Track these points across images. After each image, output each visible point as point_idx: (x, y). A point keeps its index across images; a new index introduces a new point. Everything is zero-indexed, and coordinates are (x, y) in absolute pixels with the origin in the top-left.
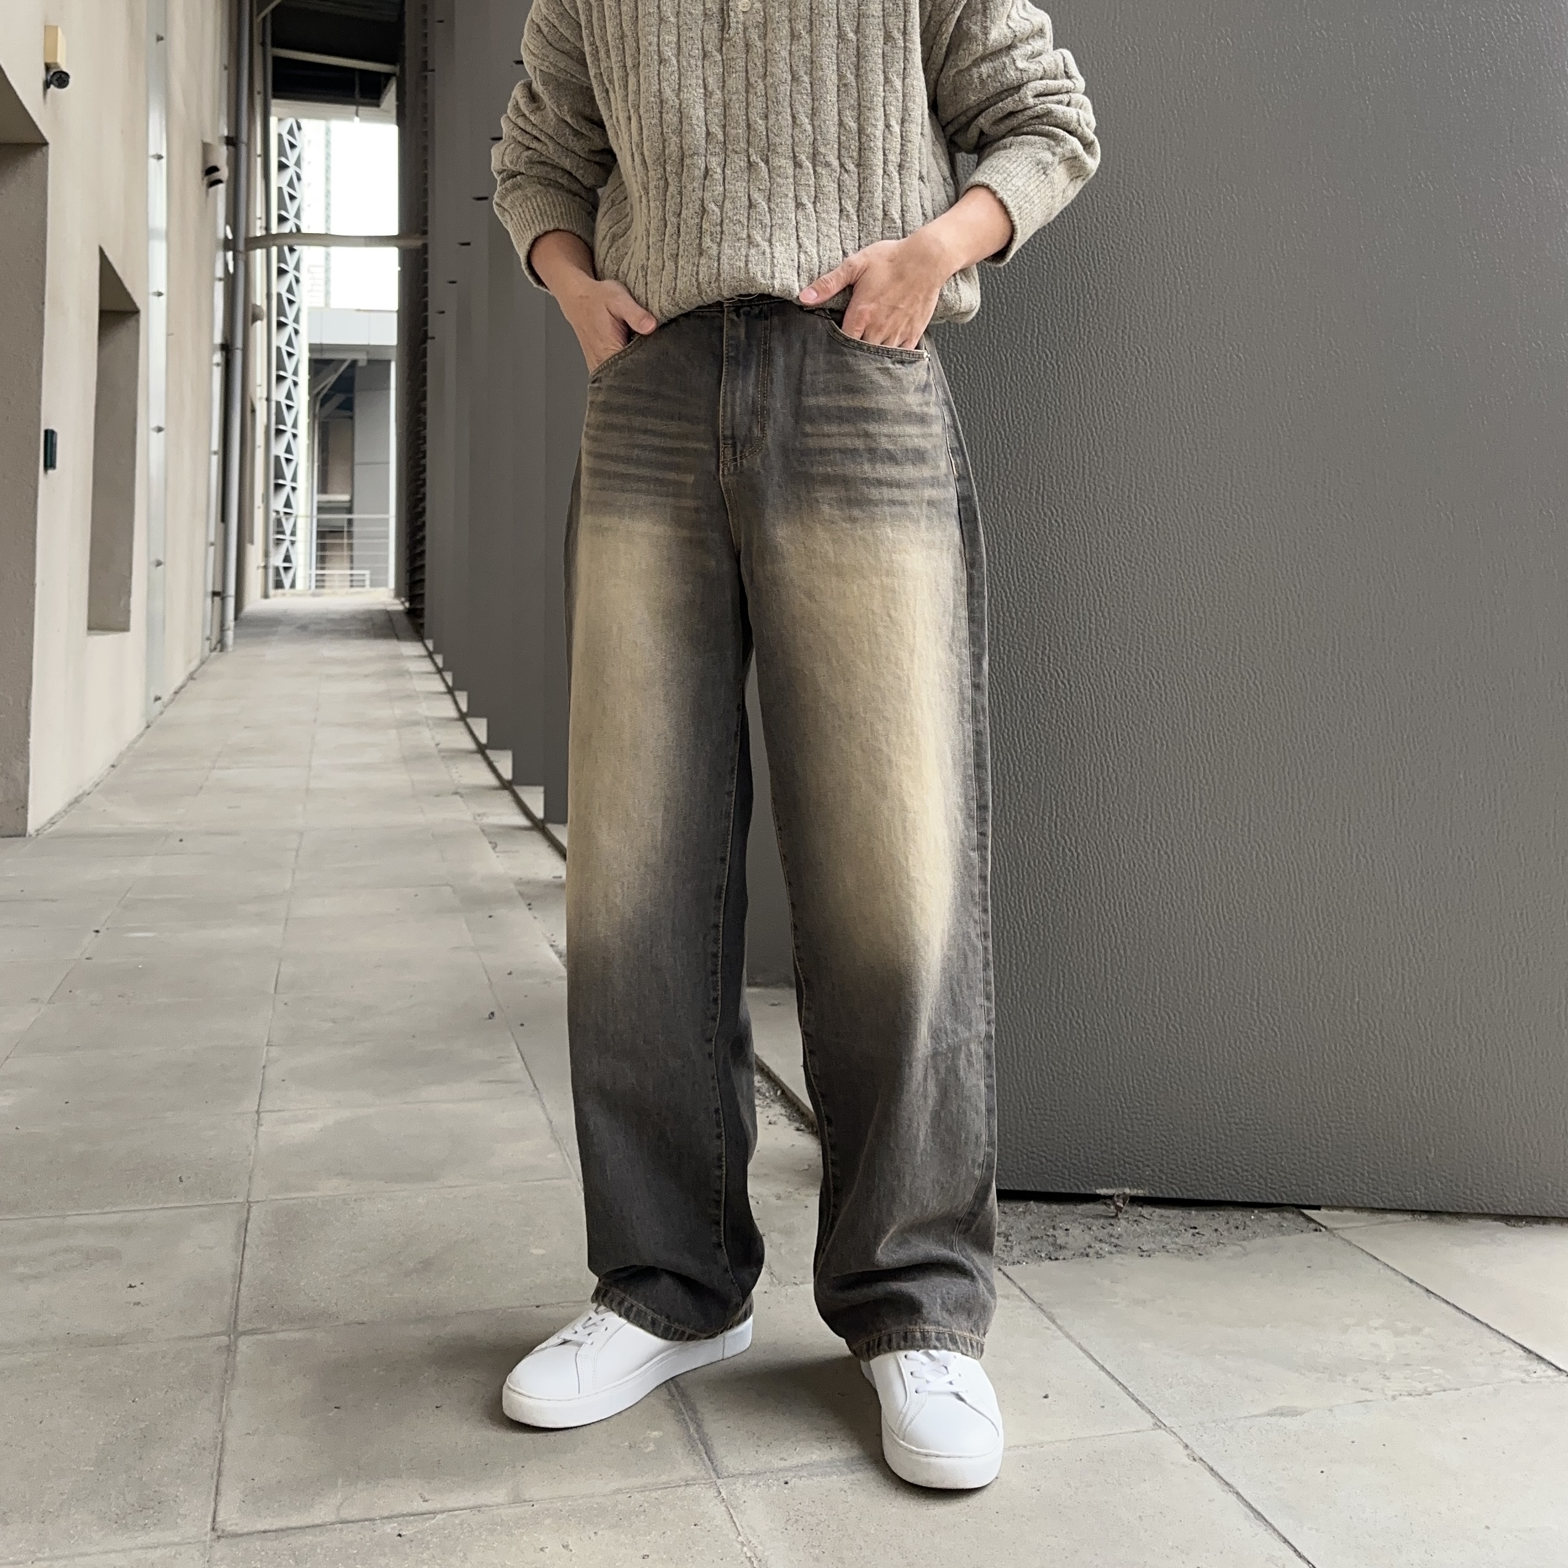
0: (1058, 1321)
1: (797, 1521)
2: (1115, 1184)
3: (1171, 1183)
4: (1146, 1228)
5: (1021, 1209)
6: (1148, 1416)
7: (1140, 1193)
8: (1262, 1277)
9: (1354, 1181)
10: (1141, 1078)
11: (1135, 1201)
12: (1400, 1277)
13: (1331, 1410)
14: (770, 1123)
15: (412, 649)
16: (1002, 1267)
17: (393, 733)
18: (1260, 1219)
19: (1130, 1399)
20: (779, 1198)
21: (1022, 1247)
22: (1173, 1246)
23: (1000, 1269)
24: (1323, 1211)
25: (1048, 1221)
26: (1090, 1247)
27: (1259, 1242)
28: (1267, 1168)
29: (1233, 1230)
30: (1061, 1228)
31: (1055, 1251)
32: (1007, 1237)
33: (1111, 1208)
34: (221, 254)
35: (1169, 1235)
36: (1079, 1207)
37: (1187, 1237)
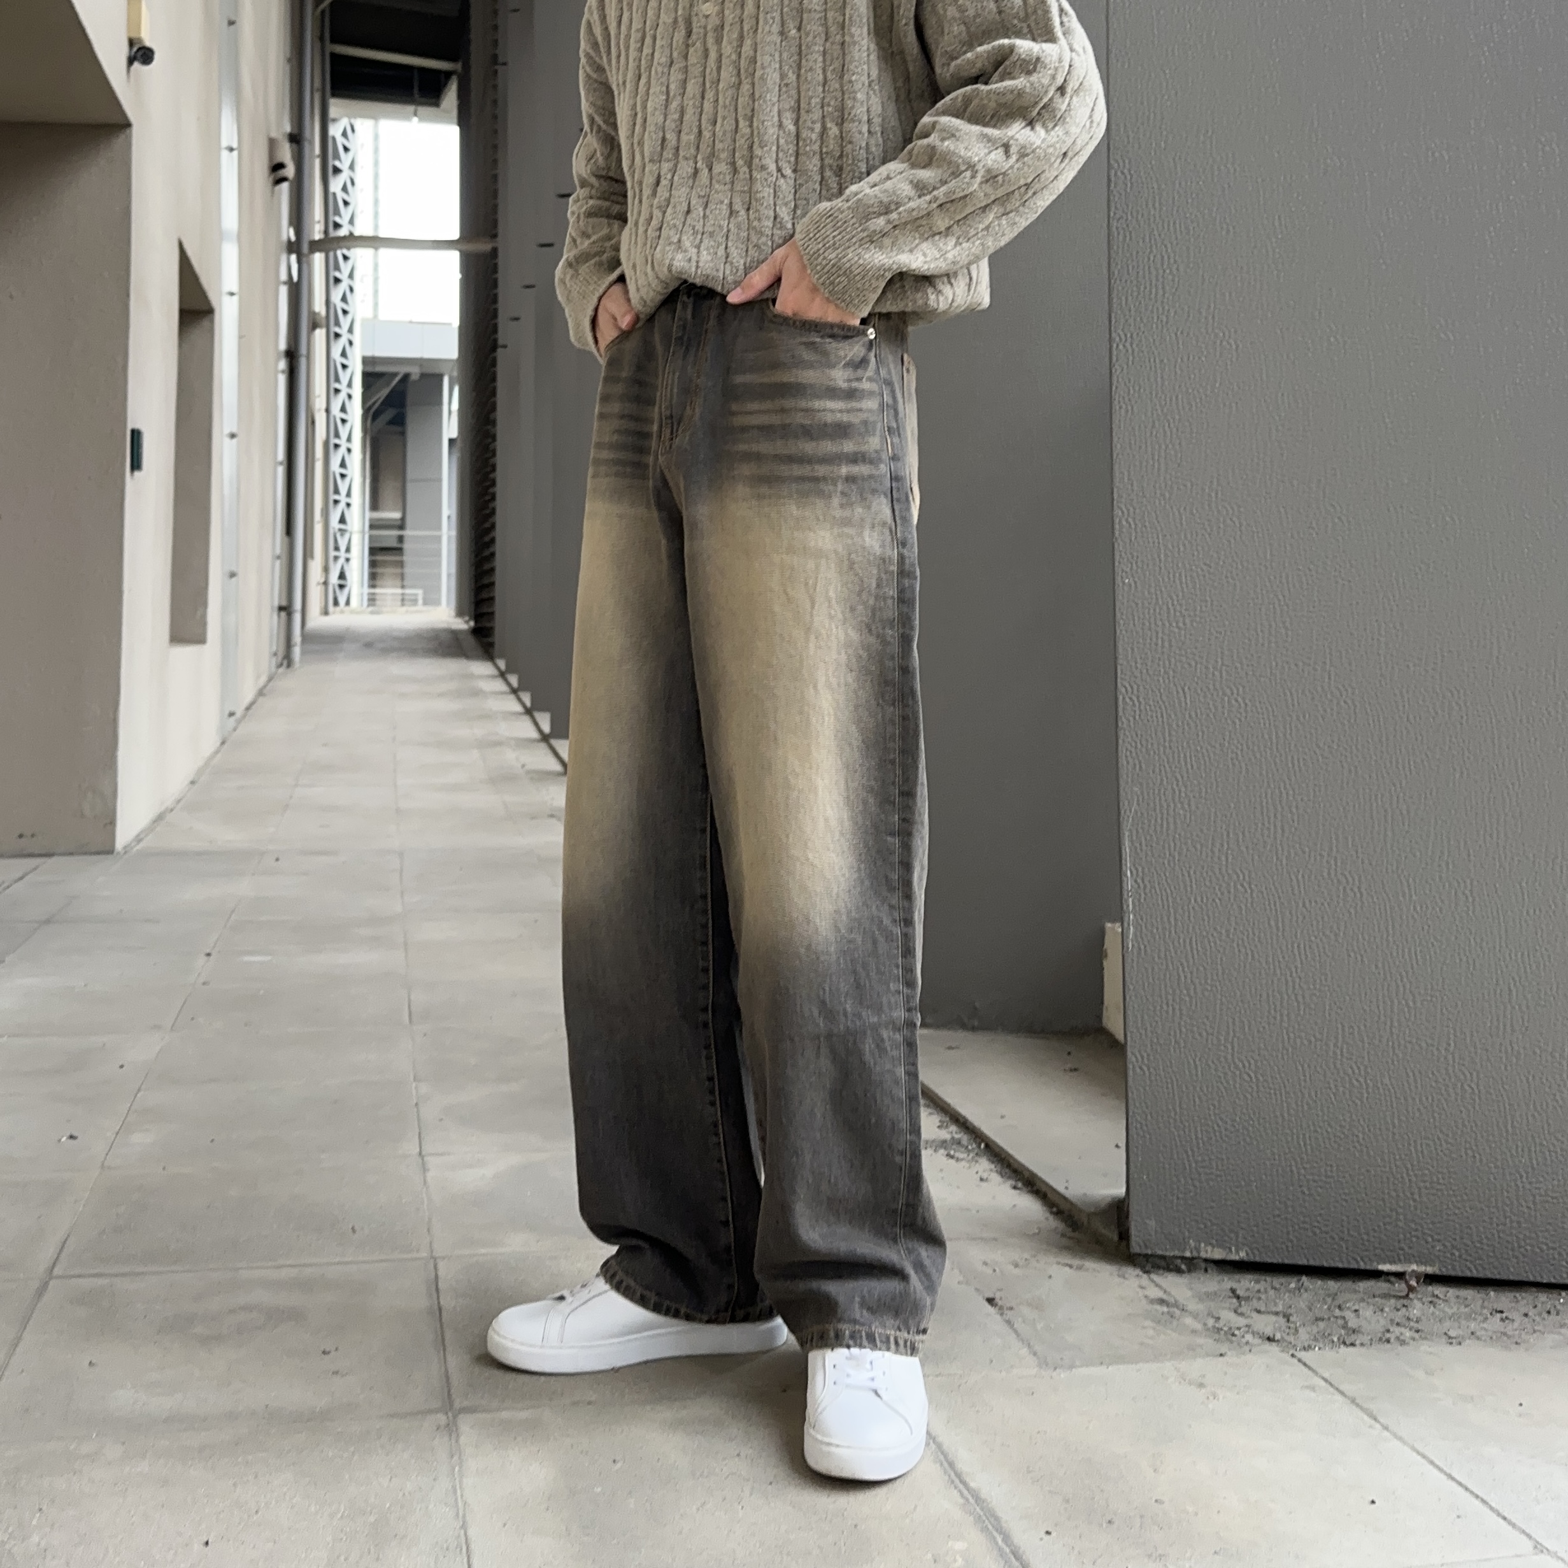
0: (1381, 1419)
2: (1399, 1259)
3: (1465, 1260)
4: (1444, 1312)
5: (1293, 1285)
6: (1523, 1537)
7: (1429, 1270)
11: (1428, 1279)
14: (981, 1179)
15: (481, 669)
16: (1296, 1353)
17: (475, 754)
20: (1016, 1266)
21: (1309, 1329)
22: (1483, 1332)
23: (1293, 1355)
25: (1329, 1300)
26: (1388, 1331)
29: (1545, 1315)
30: (1349, 1308)
31: (1348, 1334)
32: (1287, 1317)
33: (1400, 1287)
34: (284, 257)
35: (1475, 1319)
36: (1361, 1284)
37: (1495, 1322)
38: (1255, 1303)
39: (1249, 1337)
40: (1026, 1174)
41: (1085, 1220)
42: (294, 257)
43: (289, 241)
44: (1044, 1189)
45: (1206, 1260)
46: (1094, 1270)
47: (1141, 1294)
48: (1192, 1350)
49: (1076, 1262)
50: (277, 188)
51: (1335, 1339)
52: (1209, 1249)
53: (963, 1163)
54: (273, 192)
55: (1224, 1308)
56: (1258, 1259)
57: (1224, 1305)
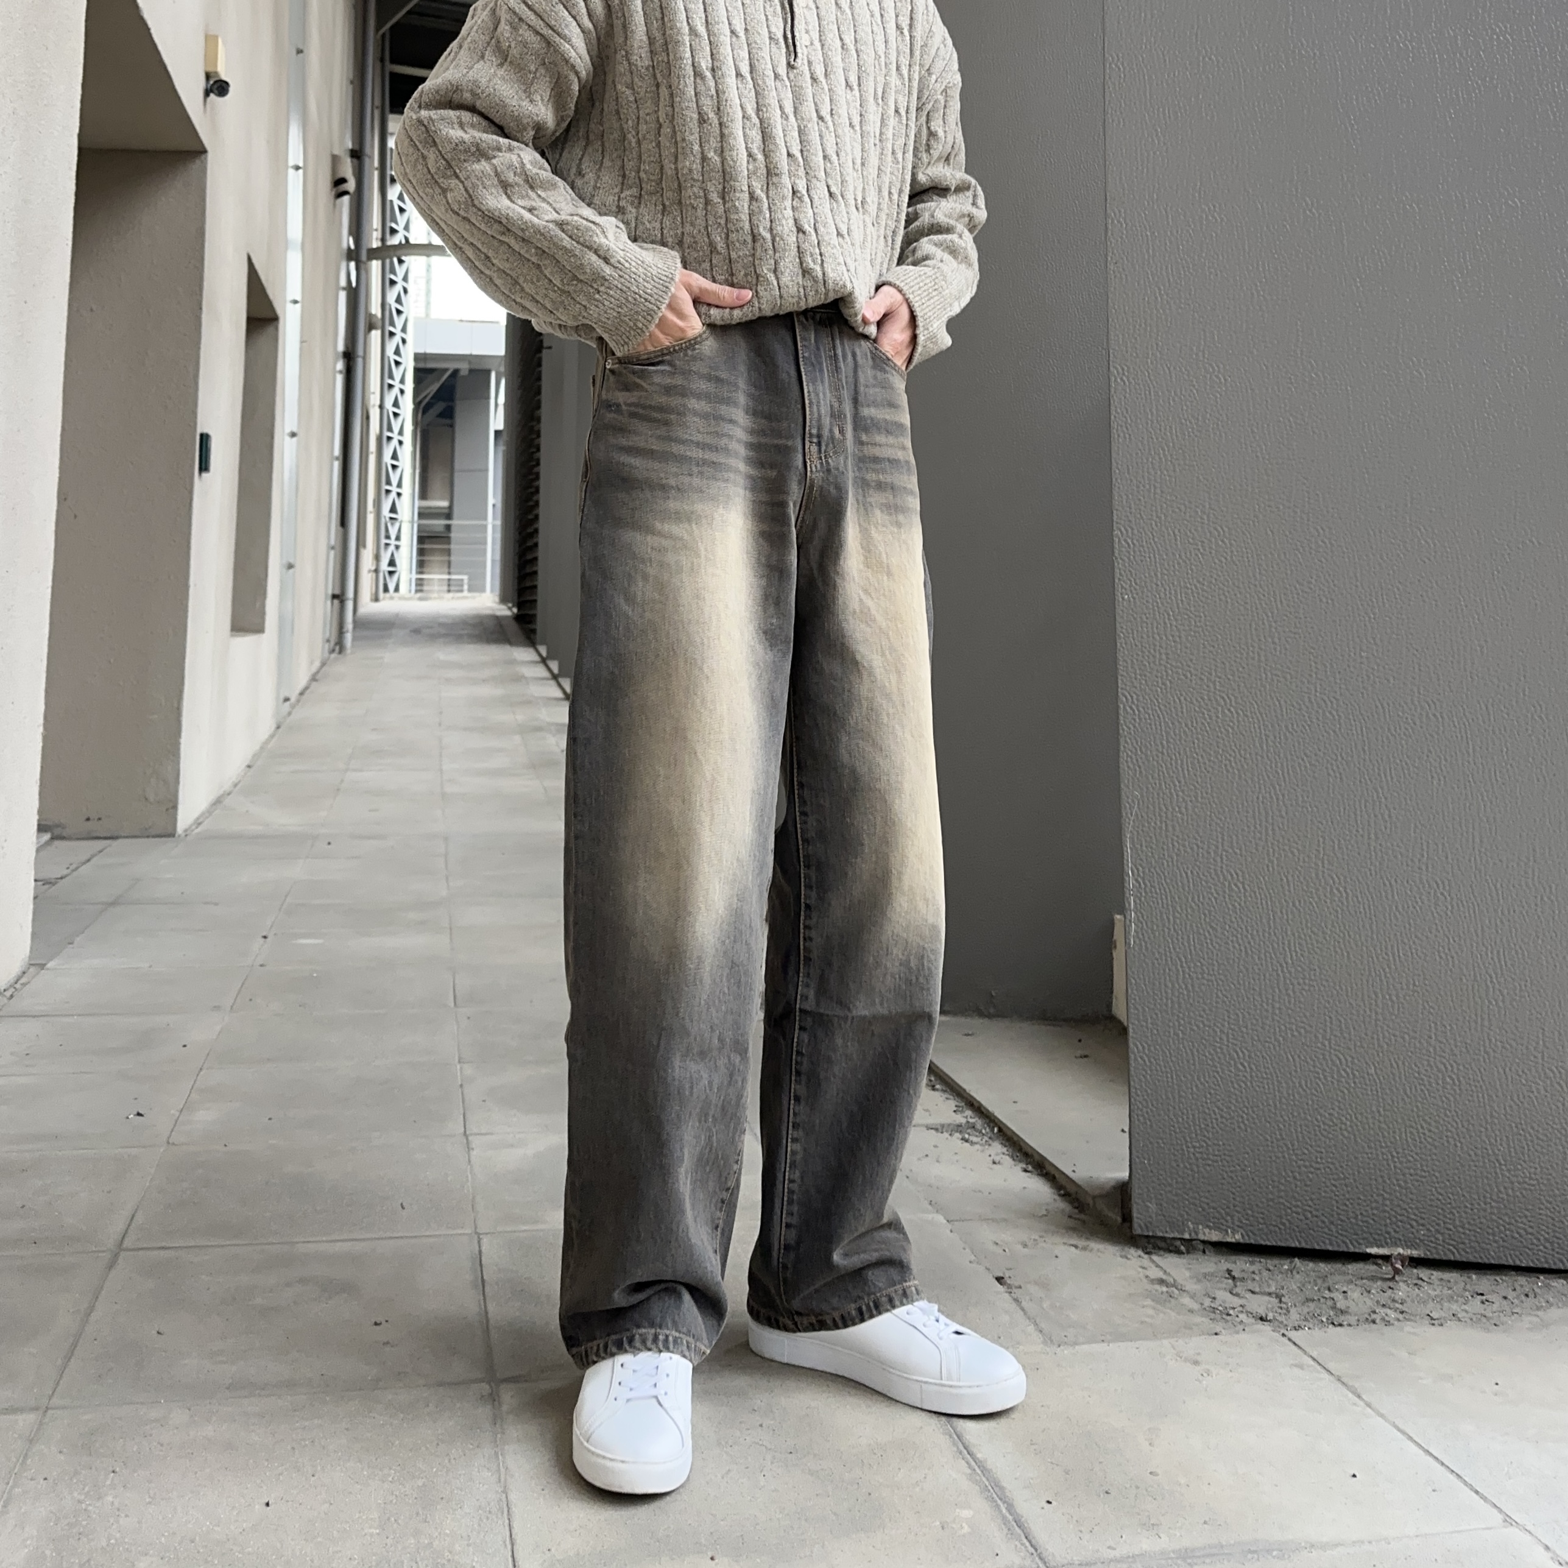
0: (1364, 1397)
2: (1387, 1244)
3: (1449, 1244)
4: (1427, 1294)
5: (1286, 1267)
6: (1495, 1511)
7: (1415, 1253)
10: (1415, 1131)
11: (1416, 1262)
14: (994, 1163)
15: (524, 654)
16: (1286, 1333)
17: (517, 739)
18: (1547, 1286)
19: (1468, 1490)
20: (1025, 1246)
21: (1299, 1309)
22: (1464, 1314)
23: (1283, 1335)
25: (1319, 1282)
26: (1374, 1312)
27: (1556, 1312)
28: (1554, 1231)
29: (1523, 1298)
30: (1338, 1290)
31: (1336, 1315)
32: (1279, 1297)
33: (1386, 1269)
34: (344, 264)
35: (1457, 1301)
36: (1350, 1267)
37: (1476, 1304)
38: (1249, 1284)
39: (1243, 1317)
40: (1037, 1157)
41: (1091, 1202)
42: (353, 264)
43: (349, 248)
44: (1053, 1172)
45: (1204, 1242)
46: (1098, 1250)
47: (1141, 1275)
48: (1189, 1329)
49: (1081, 1243)
50: (339, 200)
51: (1324, 1320)
52: (1207, 1231)
53: (977, 1147)
54: (334, 205)
55: (1219, 1289)
56: (1252, 1241)
57: (1220, 1285)
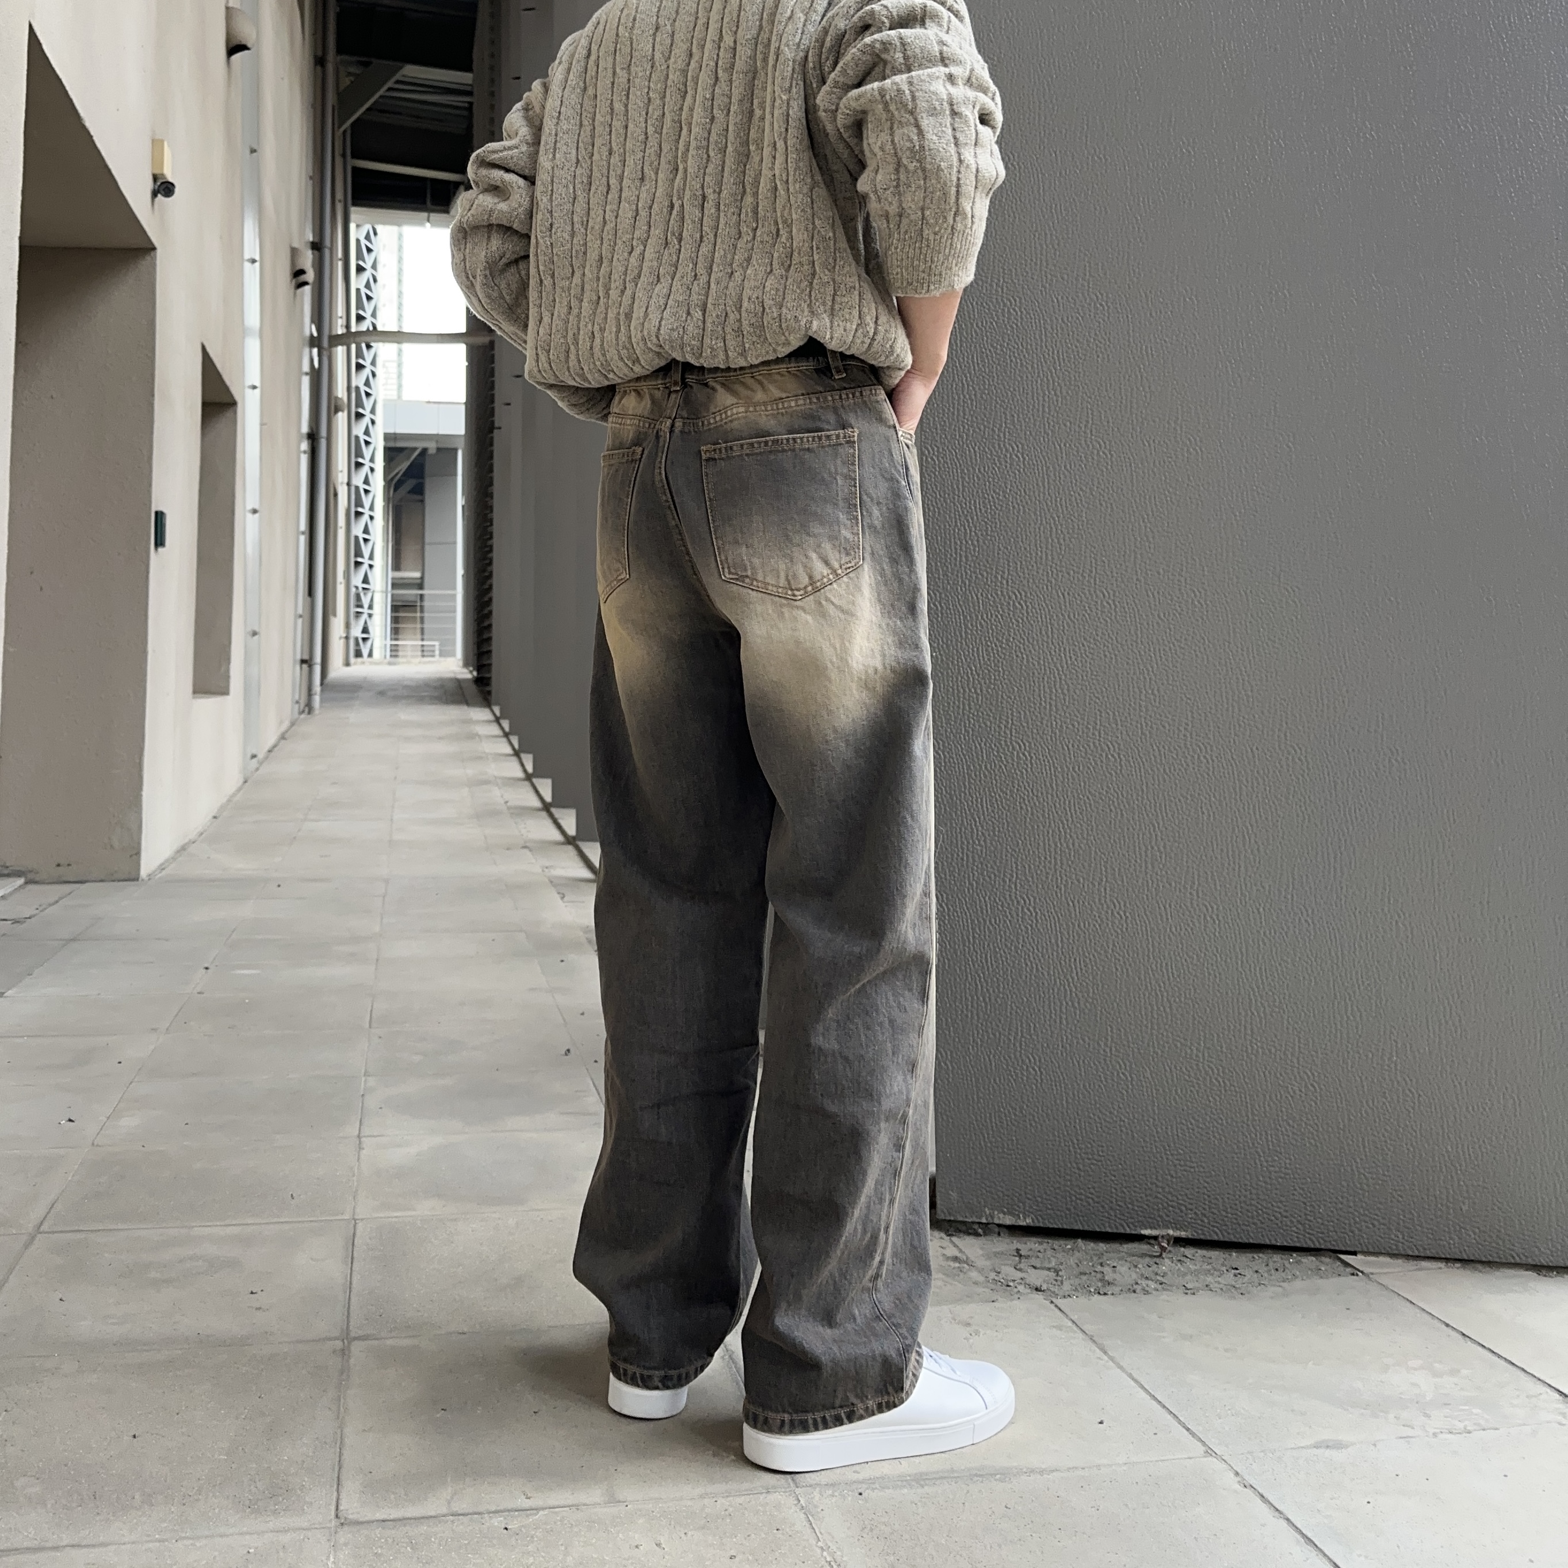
0: (1109, 1353)
1: (872, 1530)
2: (1159, 1226)
3: (1213, 1226)
4: (1189, 1268)
5: (1069, 1247)
6: (1199, 1444)
7: (1183, 1234)
8: (1303, 1317)
9: (1389, 1229)
10: (1184, 1125)
11: (1179, 1242)
12: (1436, 1321)
13: (1375, 1445)
15: (480, 714)
16: (1054, 1300)
17: (465, 791)
18: (1298, 1262)
19: (1181, 1428)
21: (1072, 1282)
22: (1216, 1285)
23: (1052, 1302)
24: (1360, 1257)
25: (1095, 1259)
26: (1137, 1283)
27: (1298, 1284)
28: (1306, 1214)
29: (1273, 1271)
30: (1108, 1265)
31: (1104, 1286)
32: (1057, 1272)
33: (1155, 1247)
34: (307, 350)
35: (1212, 1275)
36: (1125, 1246)
37: (1229, 1278)
38: (1033, 1261)
39: (1021, 1288)
42: (315, 351)
43: (312, 335)
45: (999, 1225)
47: (940, 1254)
48: (969, 1298)
50: (300, 290)
51: (1092, 1290)
52: (1001, 1215)
54: (295, 295)
55: (1005, 1265)
56: (1041, 1225)
57: (1006, 1262)
